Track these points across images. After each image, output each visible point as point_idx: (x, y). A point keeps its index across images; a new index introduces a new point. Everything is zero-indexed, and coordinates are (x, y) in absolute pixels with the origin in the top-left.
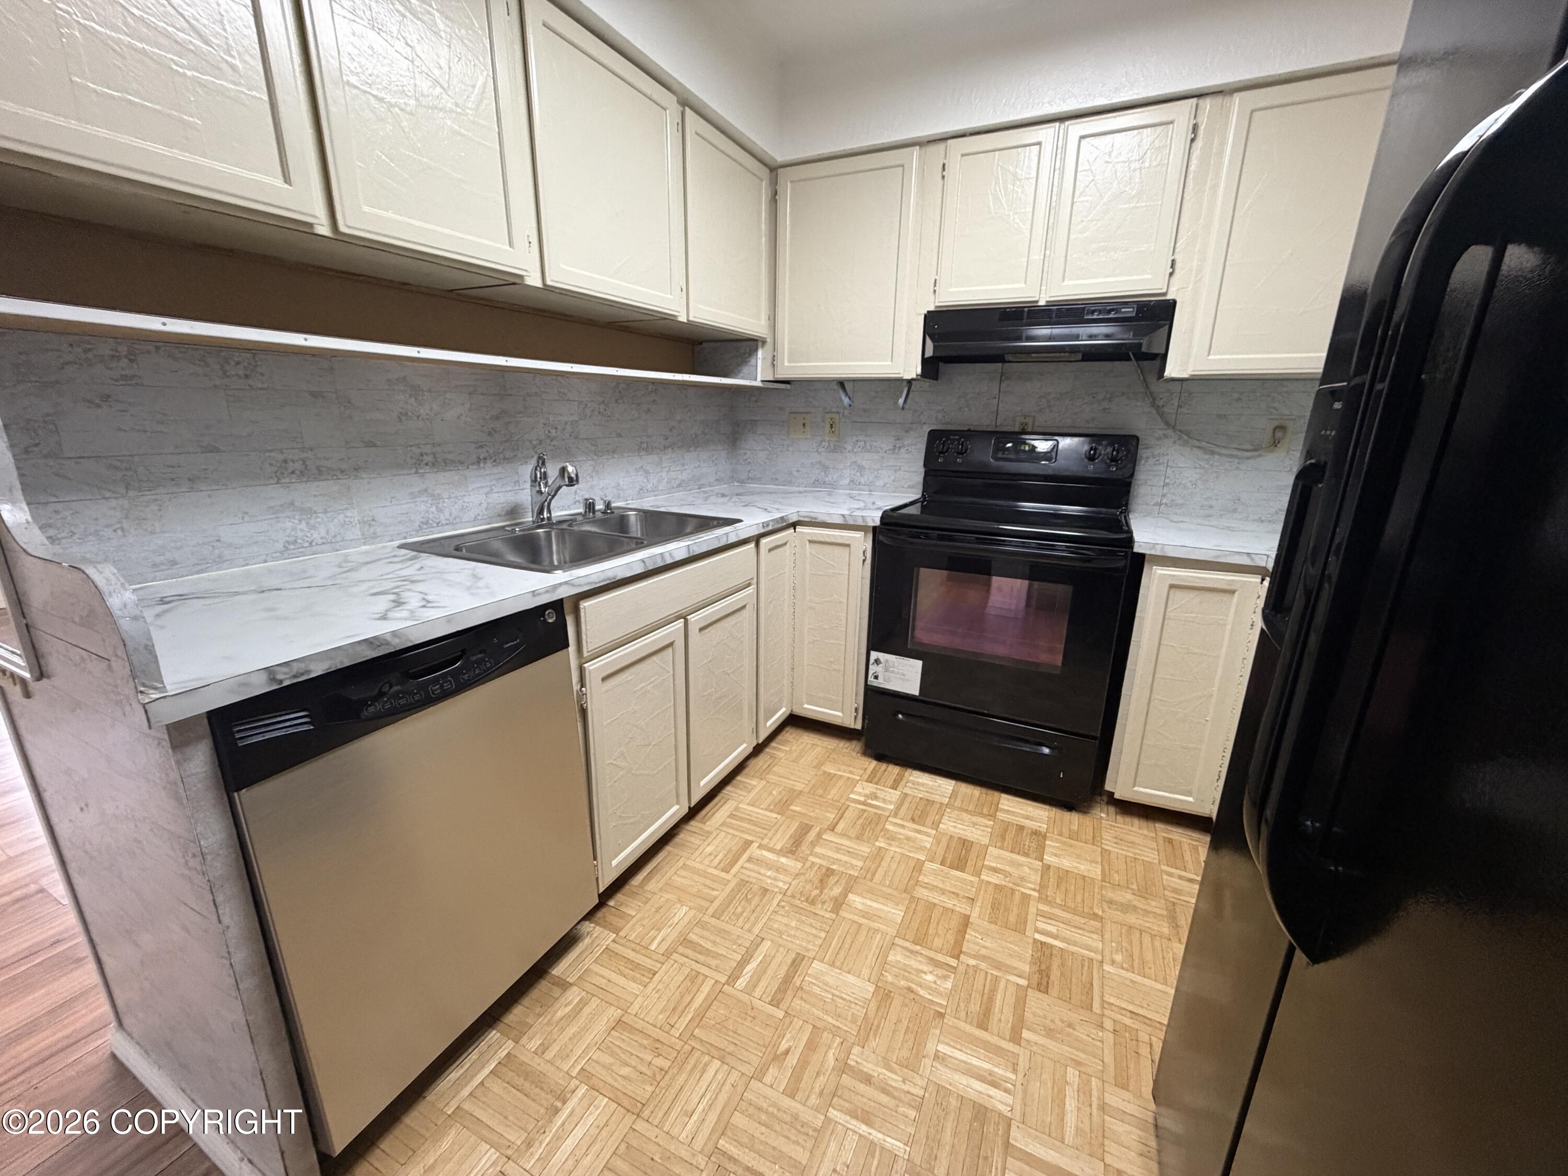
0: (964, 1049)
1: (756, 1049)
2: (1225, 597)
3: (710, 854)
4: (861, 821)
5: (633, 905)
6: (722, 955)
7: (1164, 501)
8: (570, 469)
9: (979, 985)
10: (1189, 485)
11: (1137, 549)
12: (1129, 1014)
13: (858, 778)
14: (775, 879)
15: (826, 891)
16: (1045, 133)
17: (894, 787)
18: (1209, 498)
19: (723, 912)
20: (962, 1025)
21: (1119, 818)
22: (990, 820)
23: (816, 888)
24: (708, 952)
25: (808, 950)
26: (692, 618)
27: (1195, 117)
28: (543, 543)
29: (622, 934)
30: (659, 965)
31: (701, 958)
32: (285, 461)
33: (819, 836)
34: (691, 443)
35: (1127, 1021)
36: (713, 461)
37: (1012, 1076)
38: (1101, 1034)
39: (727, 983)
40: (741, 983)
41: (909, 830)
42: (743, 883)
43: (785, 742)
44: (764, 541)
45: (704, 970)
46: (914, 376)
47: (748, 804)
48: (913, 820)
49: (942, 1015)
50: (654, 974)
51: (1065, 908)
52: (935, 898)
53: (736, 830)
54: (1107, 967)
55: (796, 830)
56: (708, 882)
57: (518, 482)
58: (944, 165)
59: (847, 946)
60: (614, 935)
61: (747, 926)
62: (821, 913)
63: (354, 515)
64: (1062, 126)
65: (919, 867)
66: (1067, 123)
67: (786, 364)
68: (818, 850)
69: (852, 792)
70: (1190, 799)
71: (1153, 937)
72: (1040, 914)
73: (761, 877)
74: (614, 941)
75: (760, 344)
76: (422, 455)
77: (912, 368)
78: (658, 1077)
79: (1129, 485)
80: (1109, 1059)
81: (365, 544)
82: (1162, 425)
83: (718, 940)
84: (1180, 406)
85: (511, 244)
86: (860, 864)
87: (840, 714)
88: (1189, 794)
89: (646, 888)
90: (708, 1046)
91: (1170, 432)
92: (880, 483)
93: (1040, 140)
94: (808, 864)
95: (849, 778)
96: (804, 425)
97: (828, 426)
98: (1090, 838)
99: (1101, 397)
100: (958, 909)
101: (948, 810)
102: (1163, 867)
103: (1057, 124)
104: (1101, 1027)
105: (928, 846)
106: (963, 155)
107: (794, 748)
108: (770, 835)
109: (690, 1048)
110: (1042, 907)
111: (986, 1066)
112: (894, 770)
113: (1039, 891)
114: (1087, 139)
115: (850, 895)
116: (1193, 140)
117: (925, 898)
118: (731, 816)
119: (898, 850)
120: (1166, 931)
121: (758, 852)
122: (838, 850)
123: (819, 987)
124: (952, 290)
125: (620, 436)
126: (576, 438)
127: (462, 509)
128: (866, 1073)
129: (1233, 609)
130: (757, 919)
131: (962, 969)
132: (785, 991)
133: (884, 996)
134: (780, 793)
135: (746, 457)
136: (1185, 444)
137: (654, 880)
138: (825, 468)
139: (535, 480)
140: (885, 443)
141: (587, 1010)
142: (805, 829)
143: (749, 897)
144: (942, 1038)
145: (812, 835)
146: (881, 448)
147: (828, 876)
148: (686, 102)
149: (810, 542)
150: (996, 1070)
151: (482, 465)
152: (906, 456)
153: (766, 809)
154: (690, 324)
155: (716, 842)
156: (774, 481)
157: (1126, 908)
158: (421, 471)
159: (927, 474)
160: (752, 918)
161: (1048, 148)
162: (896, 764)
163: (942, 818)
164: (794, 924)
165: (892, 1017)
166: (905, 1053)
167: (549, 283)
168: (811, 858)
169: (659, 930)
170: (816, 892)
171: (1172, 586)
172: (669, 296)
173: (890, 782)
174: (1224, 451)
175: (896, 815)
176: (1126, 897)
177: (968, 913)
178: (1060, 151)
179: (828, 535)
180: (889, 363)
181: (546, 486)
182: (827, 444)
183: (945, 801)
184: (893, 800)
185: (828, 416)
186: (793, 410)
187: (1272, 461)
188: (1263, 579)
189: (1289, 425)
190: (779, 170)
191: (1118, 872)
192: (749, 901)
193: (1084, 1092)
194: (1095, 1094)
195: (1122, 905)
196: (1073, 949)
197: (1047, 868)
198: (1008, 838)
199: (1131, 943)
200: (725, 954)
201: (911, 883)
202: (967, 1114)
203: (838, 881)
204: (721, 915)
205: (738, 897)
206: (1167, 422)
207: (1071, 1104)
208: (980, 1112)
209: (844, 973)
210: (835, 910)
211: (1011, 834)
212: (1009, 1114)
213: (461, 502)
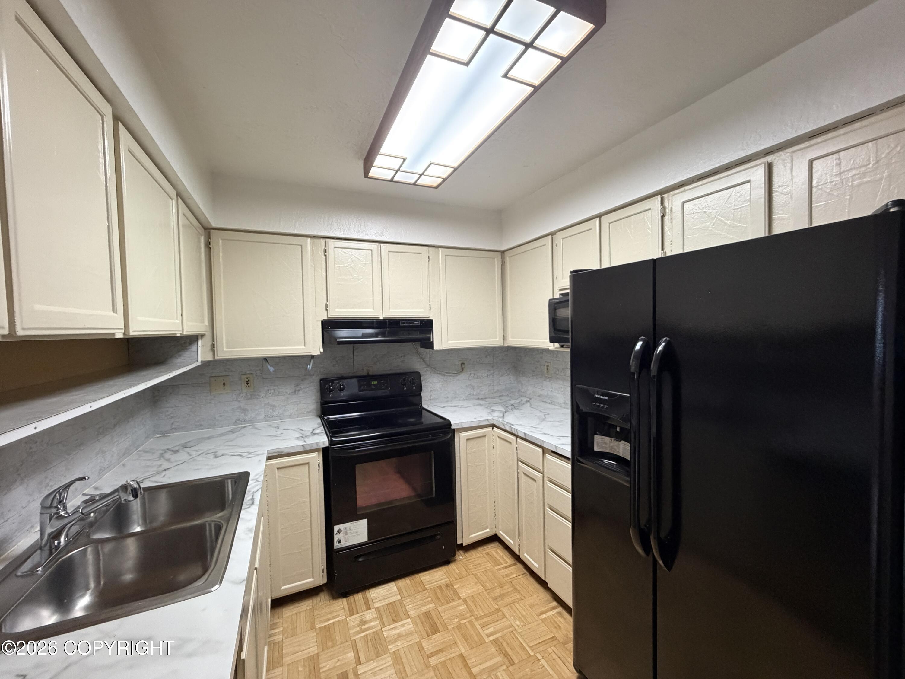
2: (484, 439)
4: (370, 644)
7: (432, 398)
10: (439, 390)
12: (539, 645)
13: (344, 617)
16: (374, 246)
17: (369, 608)
18: (446, 394)
21: (467, 555)
22: (425, 593)
27: (428, 253)
35: (542, 648)
38: (541, 663)
41: (397, 629)
46: (319, 353)
51: (486, 615)
52: (442, 657)
54: (519, 630)
58: (325, 250)
66: (382, 245)
67: (225, 349)
69: (349, 629)
70: (488, 530)
71: (517, 602)
72: (481, 626)
75: (199, 337)
77: (316, 350)
80: (551, 671)
82: (425, 366)
84: (430, 358)
87: (312, 580)
88: (486, 528)
91: (428, 368)
92: (288, 413)
93: (371, 248)
96: (224, 384)
97: (244, 384)
98: (466, 572)
99: (400, 355)
100: (453, 654)
101: (404, 602)
103: (377, 244)
104: (538, 660)
105: (413, 629)
106: (335, 247)
110: (480, 622)
112: (359, 597)
113: (472, 616)
116: (429, 261)
117: (438, 662)
119: (403, 645)
122: (374, 674)
124: (336, 310)
129: (486, 443)
134: (304, 665)
136: (435, 373)
138: (245, 411)
139: (50, 506)
140: (288, 389)
146: (286, 393)
148: (179, 194)
149: (278, 469)
156: (200, 426)
161: (375, 253)
163: (406, 609)
171: (467, 440)
172: (177, 322)
173: (364, 607)
174: (447, 374)
175: (384, 625)
176: (497, 591)
177: (460, 652)
178: (380, 255)
179: (292, 461)
180: (304, 347)
181: (65, 508)
182: (244, 394)
183: (399, 597)
184: (374, 616)
185: (245, 376)
186: (214, 375)
187: (463, 376)
188: (493, 428)
189: (465, 362)
190: (212, 231)
191: (486, 582)
195: (499, 597)
196: (504, 632)
197: (465, 601)
198: (440, 597)
199: (515, 612)
201: (425, 659)
206: (427, 364)
211: (439, 592)
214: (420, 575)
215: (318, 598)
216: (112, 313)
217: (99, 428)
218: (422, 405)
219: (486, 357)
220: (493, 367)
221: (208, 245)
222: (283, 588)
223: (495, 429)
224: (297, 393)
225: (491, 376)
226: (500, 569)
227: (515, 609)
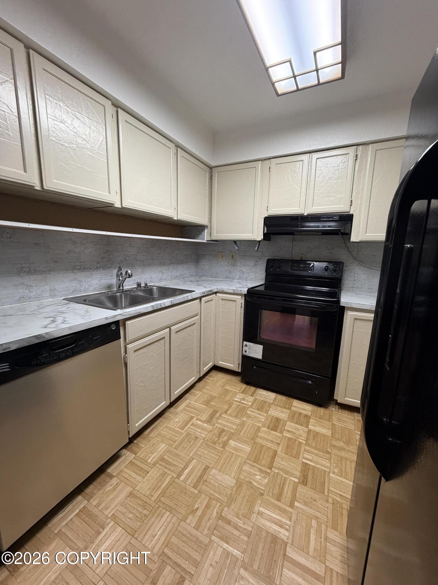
0: (270, 510)
1: (185, 507)
3: (177, 422)
4: (238, 409)
5: (144, 443)
7: (354, 286)
8: (129, 272)
9: (278, 481)
10: (363, 280)
11: (341, 305)
12: (339, 496)
13: (238, 391)
14: (201, 433)
15: (221, 439)
16: (305, 157)
17: (252, 396)
19: (179, 447)
20: (270, 499)
21: (340, 410)
22: (289, 410)
23: (217, 437)
24: (170, 464)
25: (211, 464)
26: (172, 328)
27: (356, 152)
28: (119, 298)
29: (137, 455)
30: (150, 469)
31: (168, 466)
32: (22, 268)
33: (220, 415)
34: (181, 262)
35: (338, 499)
36: (189, 269)
37: (289, 523)
38: (327, 505)
39: (177, 478)
40: (182, 478)
41: (256, 413)
42: (188, 434)
43: (211, 377)
44: (203, 299)
45: (168, 471)
46: (261, 240)
47: (194, 401)
48: (258, 409)
49: (262, 494)
50: (148, 473)
51: (316, 448)
52: (264, 443)
53: (188, 412)
54: (331, 475)
55: (212, 413)
56: (175, 434)
57: (112, 276)
58: (270, 167)
59: (227, 462)
60: (135, 455)
61: (187, 453)
62: (218, 448)
63: (47, 287)
64: (311, 155)
65: (258, 429)
67: (215, 235)
68: (220, 421)
69: (235, 397)
72: (305, 450)
73: (195, 432)
74: (134, 458)
75: (206, 227)
76: (75, 266)
77: (260, 237)
78: (144, 519)
79: (341, 280)
80: (330, 516)
81: (51, 298)
83: (175, 459)
84: (358, 252)
85: (109, 193)
86: (235, 427)
87: (233, 366)
89: (150, 436)
90: (166, 505)
91: (355, 261)
92: (250, 278)
93: (303, 159)
94: (215, 427)
95: (234, 392)
97: (231, 257)
98: (328, 419)
99: (329, 248)
100: (272, 447)
101: (272, 406)
102: (356, 432)
103: (309, 154)
104: (327, 501)
105: (263, 421)
106: (276, 164)
107: (215, 379)
108: (201, 414)
109: (158, 506)
110: (306, 448)
111: (279, 518)
112: (253, 389)
113: (306, 441)
114: (319, 159)
115: (230, 440)
116: (356, 160)
117: (260, 443)
118: (187, 406)
119: (251, 422)
121: (196, 421)
122: (227, 421)
123: (213, 480)
124: (274, 209)
125: (153, 259)
126: (136, 260)
127: (90, 285)
128: (229, 520)
130: (192, 450)
132: (200, 482)
133: (239, 484)
134: (207, 397)
135: (202, 267)
136: (361, 265)
137: (153, 432)
138: (230, 272)
139: (118, 275)
140: (252, 263)
141: (119, 488)
142: (215, 412)
143: (190, 440)
144: (261, 505)
145: (218, 415)
146: (250, 265)
147: (222, 432)
148: (178, 146)
149: (222, 299)
150: (283, 520)
151: (99, 269)
152: (260, 268)
153: (201, 404)
154: (178, 220)
155: (180, 417)
156: (212, 276)
157: (340, 449)
158: (74, 272)
159: (266, 275)
160: (190, 450)
161: (306, 162)
162: (254, 386)
163: (269, 409)
164: (206, 452)
165: (242, 494)
166: (246, 511)
167: (123, 206)
168: (216, 425)
169: (153, 454)
170: (216, 439)
171: (355, 319)
172: (170, 211)
173: (251, 394)
174: (375, 268)
175: (251, 407)
176: (341, 444)
177: (277, 449)
178: (310, 162)
179: (228, 297)
180: (252, 235)
182: (231, 263)
183: (272, 402)
184: (251, 401)
185: (231, 253)
186: (219, 251)
190: (213, 168)
192: (190, 442)
193: (319, 531)
194: (323, 532)
195: (339, 448)
196: (318, 466)
197: (310, 431)
198: (295, 418)
199: (342, 464)
200: (177, 465)
201: (255, 436)
202: (269, 539)
203: (226, 434)
204: (178, 448)
205: (185, 440)
206: (353, 258)
207: (313, 537)
208: (275, 539)
209: (224, 475)
210: (223, 447)
211: (296, 416)
212: (286, 541)
213: (89, 283)
214: (294, 400)
215: (235, 378)
217: (161, 262)
221: (211, 177)
222: (220, 362)
224: (256, 266)
227: (343, 462)
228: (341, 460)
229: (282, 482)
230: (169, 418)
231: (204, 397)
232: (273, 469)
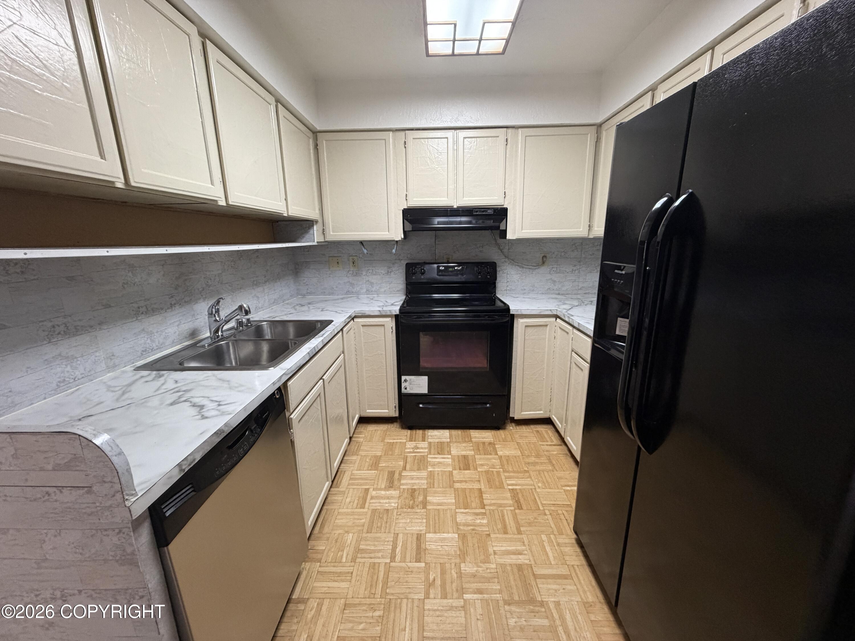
0: (503, 545)
1: (420, 585)
2: (545, 328)
3: (350, 502)
4: (416, 461)
5: (321, 544)
6: (382, 550)
7: (508, 288)
8: (245, 306)
9: (497, 517)
10: (516, 281)
11: (511, 313)
12: (552, 506)
13: (405, 441)
14: (389, 503)
15: (416, 500)
16: (449, 134)
17: (424, 440)
18: (523, 286)
19: (372, 529)
20: (498, 535)
21: (517, 427)
22: (470, 443)
23: (411, 500)
24: (374, 551)
25: (421, 530)
26: (324, 378)
27: (506, 136)
29: (323, 561)
30: (352, 568)
31: (372, 555)
32: (54, 327)
33: (400, 474)
34: (276, 277)
35: (553, 508)
36: (288, 286)
37: (524, 548)
38: (546, 517)
39: (391, 561)
40: (398, 558)
41: (439, 459)
42: (374, 511)
43: (361, 433)
44: (345, 329)
45: (377, 560)
46: (400, 239)
47: (357, 470)
48: (439, 453)
50: (352, 574)
51: (514, 472)
52: (464, 486)
53: (357, 485)
54: (538, 490)
55: (388, 475)
56: (356, 517)
57: (194, 315)
58: (405, 142)
59: (437, 521)
60: (319, 563)
61: (387, 531)
62: (418, 511)
63: (100, 354)
64: (456, 132)
65: (451, 473)
66: (458, 131)
67: (331, 233)
68: (403, 482)
69: (406, 448)
70: (542, 412)
71: (548, 472)
72: (506, 477)
73: (381, 504)
74: (320, 566)
75: (315, 223)
76: (139, 308)
77: (399, 236)
78: (380, 621)
79: (495, 282)
80: (553, 526)
82: (503, 257)
83: (376, 543)
84: (509, 249)
85: (212, 184)
86: (425, 482)
87: (387, 411)
88: (541, 410)
89: (324, 532)
90: (397, 595)
91: (507, 260)
92: (383, 290)
93: (447, 136)
94: (402, 490)
95: (400, 442)
96: (338, 263)
97: (351, 264)
98: (511, 439)
99: (478, 246)
100: (474, 487)
101: (451, 444)
103: (453, 131)
104: (545, 514)
105: (450, 462)
106: (414, 139)
107: (367, 435)
108: (376, 482)
109: (389, 600)
110: (506, 474)
111: (514, 548)
112: (420, 432)
113: (502, 468)
114: (466, 139)
115: (427, 497)
116: (506, 145)
117: (460, 487)
118: (351, 479)
119: (439, 470)
120: (551, 468)
121: (374, 493)
122: (412, 479)
123: (434, 545)
124: (414, 199)
125: (243, 279)
126: (221, 283)
127: (165, 337)
129: (547, 332)
130: (390, 526)
131: (488, 512)
132: (420, 553)
133: (463, 537)
134: (370, 459)
135: (305, 281)
136: (513, 264)
137: (326, 526)
138: (352, 285)
139: (212, 314)
140: (382, 270)
141: (324, 608)
142: (391, 474)
143: (381, 516)
144: (493, 545)
145: (396, 476)
146: (382, 273)
147: (414, 492)
150: (518, 548)
151: (173, 308)
152: (394, 276)
153: (368, 470)
154: (288, 217)
155: (350, 494)
156: (324, 293)
157: (535, 464)
158: (139, 318)
159: (407, 284)
160: (388, 526)
161: (451, 140)
162: (420, 429)
163: (450, 449)
164: (408, 521)
165: (470, 544)
166: (482, 557)
167: (230, 203)
168: (401, 487)
169: (343, 551)
170: (411, 502)
171: (526, 326)
172: (280, 203)
173: (421, 439)
174: (526, 267)
175: (430, 454)
176: (532, 459)
177: (480, 487)
178: (456, 142)
179: (372, 321)
180: (388, 233)
181: (219, 316)
182: (351, 272)
183: (448, 440)
184: (426, 447)
185: (351, 258)
186: (331, 255)
187: (543, 269)
188: (556, 319)
189: (548, 256)
190: (318, 134)
191: (526, 450)
192: (382, 518)
193: (550, 541)
194: (554, 541)
195: (532, 463)
196: (525, 487)
197: (500, 457)
198: (480, 449)
199: (541, 477)
200: (383, 548)
201: (451, 482)
202: (515, 570)
203: (419, 494)
204: (372, 531)
205: (375, 519)
206: (506, 257)
207: (548, 549)
208: (520, 567)
209: (442, 534)
210: (424, 507)
211: (481, 446)
212: (530, 563)
213: (164, 333)
214: (471, 431)
215: (392, 425)
216: (211, 186)
217: (254, 281)
218: (495, 294)
219: (573, 251)
220: (579, 262)
221: (316, 146)
222: (368, 411)
223: (558, 320)
224: (389, 274)
225: (577, 272)
226: (543, 445)
227: (542, 475)
228: (540, 474)
229: (501, 516)
230: (335, 501)
231: (366, 461)
232: (487, 507)
